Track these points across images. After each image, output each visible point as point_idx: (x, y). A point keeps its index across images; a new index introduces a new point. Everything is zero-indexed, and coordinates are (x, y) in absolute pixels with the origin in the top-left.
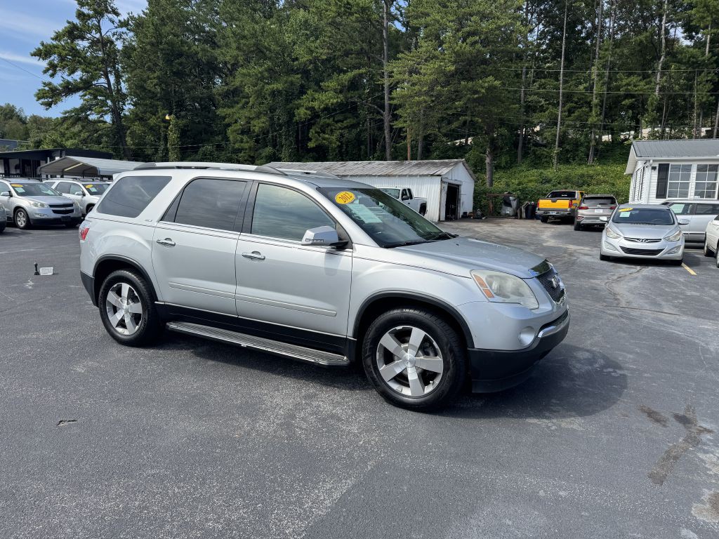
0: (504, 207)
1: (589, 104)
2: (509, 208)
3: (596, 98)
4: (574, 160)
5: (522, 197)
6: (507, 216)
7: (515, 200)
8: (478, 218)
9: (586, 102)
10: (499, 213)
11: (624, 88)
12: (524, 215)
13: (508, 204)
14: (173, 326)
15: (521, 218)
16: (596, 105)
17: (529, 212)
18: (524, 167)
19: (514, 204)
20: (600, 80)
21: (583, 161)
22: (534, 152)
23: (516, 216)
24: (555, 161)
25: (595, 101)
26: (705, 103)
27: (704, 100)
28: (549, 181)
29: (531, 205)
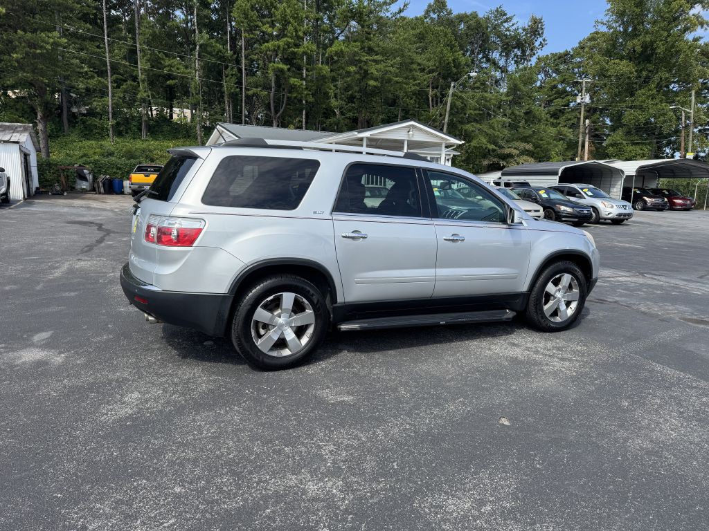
0: (79, 181)
1: (135, 79)
2: (84, 183)
3: (142, 74)
4: (127, 133)
5: (96, 171)
6: (84, 191)
7: (90, 173)
8: (58, 194)
9: (132, 76)
10: (74, 188)
11: (167, 68)
12: (102, 190)
13: (84, 178)
14: (344, 327)
15: (100, 193)
16: (143, 81)
17: (107, 186)
18: (74, 137)
19: (90, 177)
20: (143, 56)
21: (136, 136)
22: (84, 122)
23: (93, 190)
24: (111, 133)
25: (141, 76)
26: (233, 93)
27: (232, 91)
28: (112, 154)
29: (107, 179)
